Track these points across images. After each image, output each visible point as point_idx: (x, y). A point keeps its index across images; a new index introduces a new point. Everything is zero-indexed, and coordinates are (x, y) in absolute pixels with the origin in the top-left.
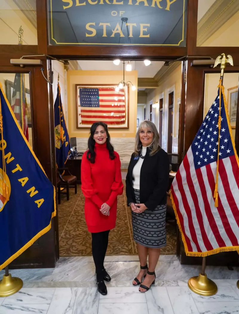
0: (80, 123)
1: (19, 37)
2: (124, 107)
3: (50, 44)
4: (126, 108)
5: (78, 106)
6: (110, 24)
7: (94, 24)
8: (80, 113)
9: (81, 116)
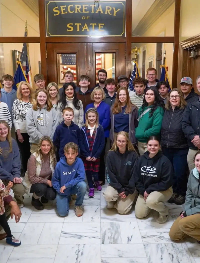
0: (62, 79)
1: (25, 27)
2: (101, 65)
3: (47, 36)
4: (102, 65)
5: (60, 64)
6: (81, 24)
7: (72, 24)
8: (62, 71)
9: (63, 72)
